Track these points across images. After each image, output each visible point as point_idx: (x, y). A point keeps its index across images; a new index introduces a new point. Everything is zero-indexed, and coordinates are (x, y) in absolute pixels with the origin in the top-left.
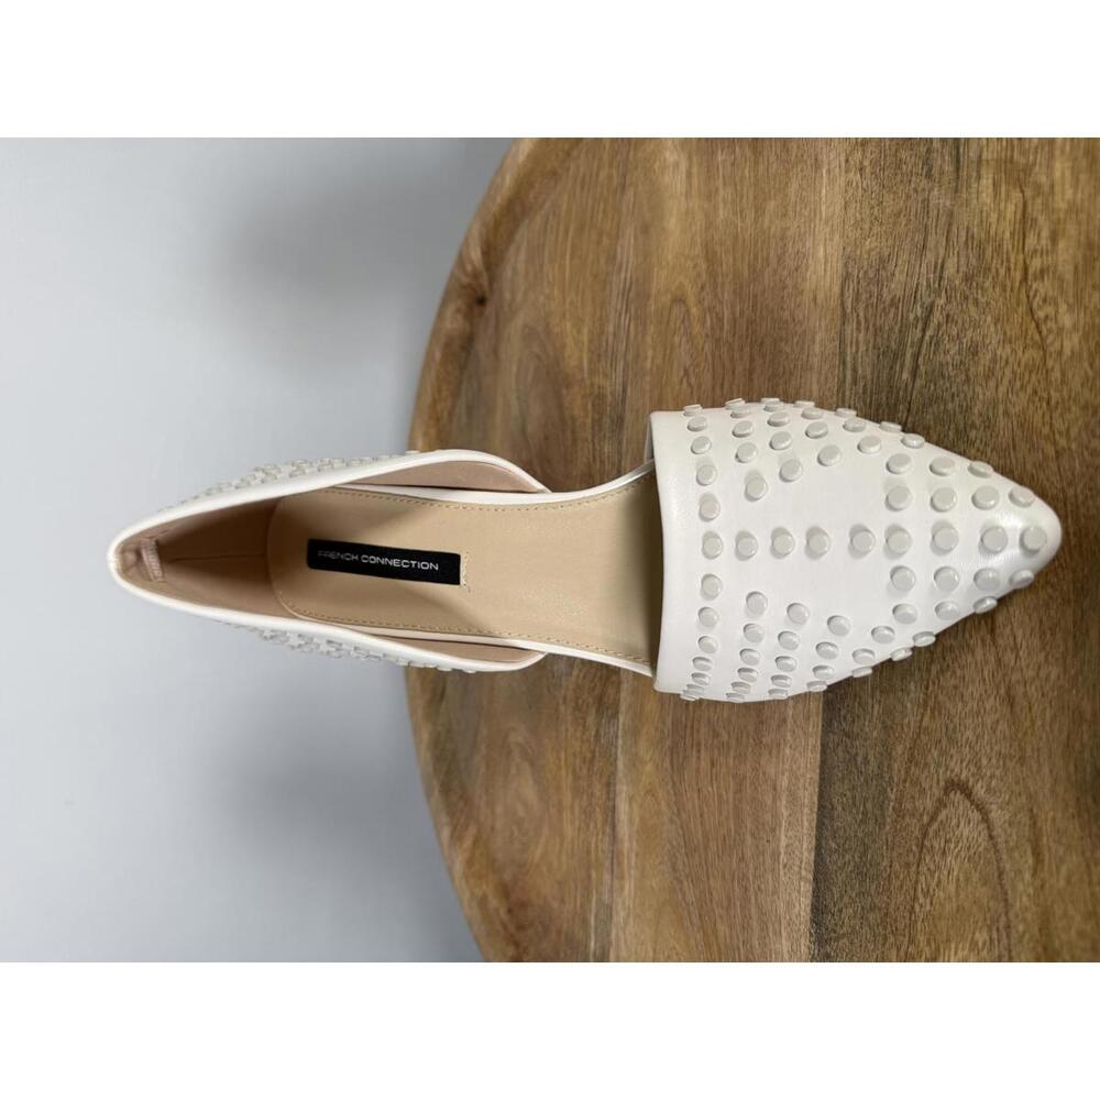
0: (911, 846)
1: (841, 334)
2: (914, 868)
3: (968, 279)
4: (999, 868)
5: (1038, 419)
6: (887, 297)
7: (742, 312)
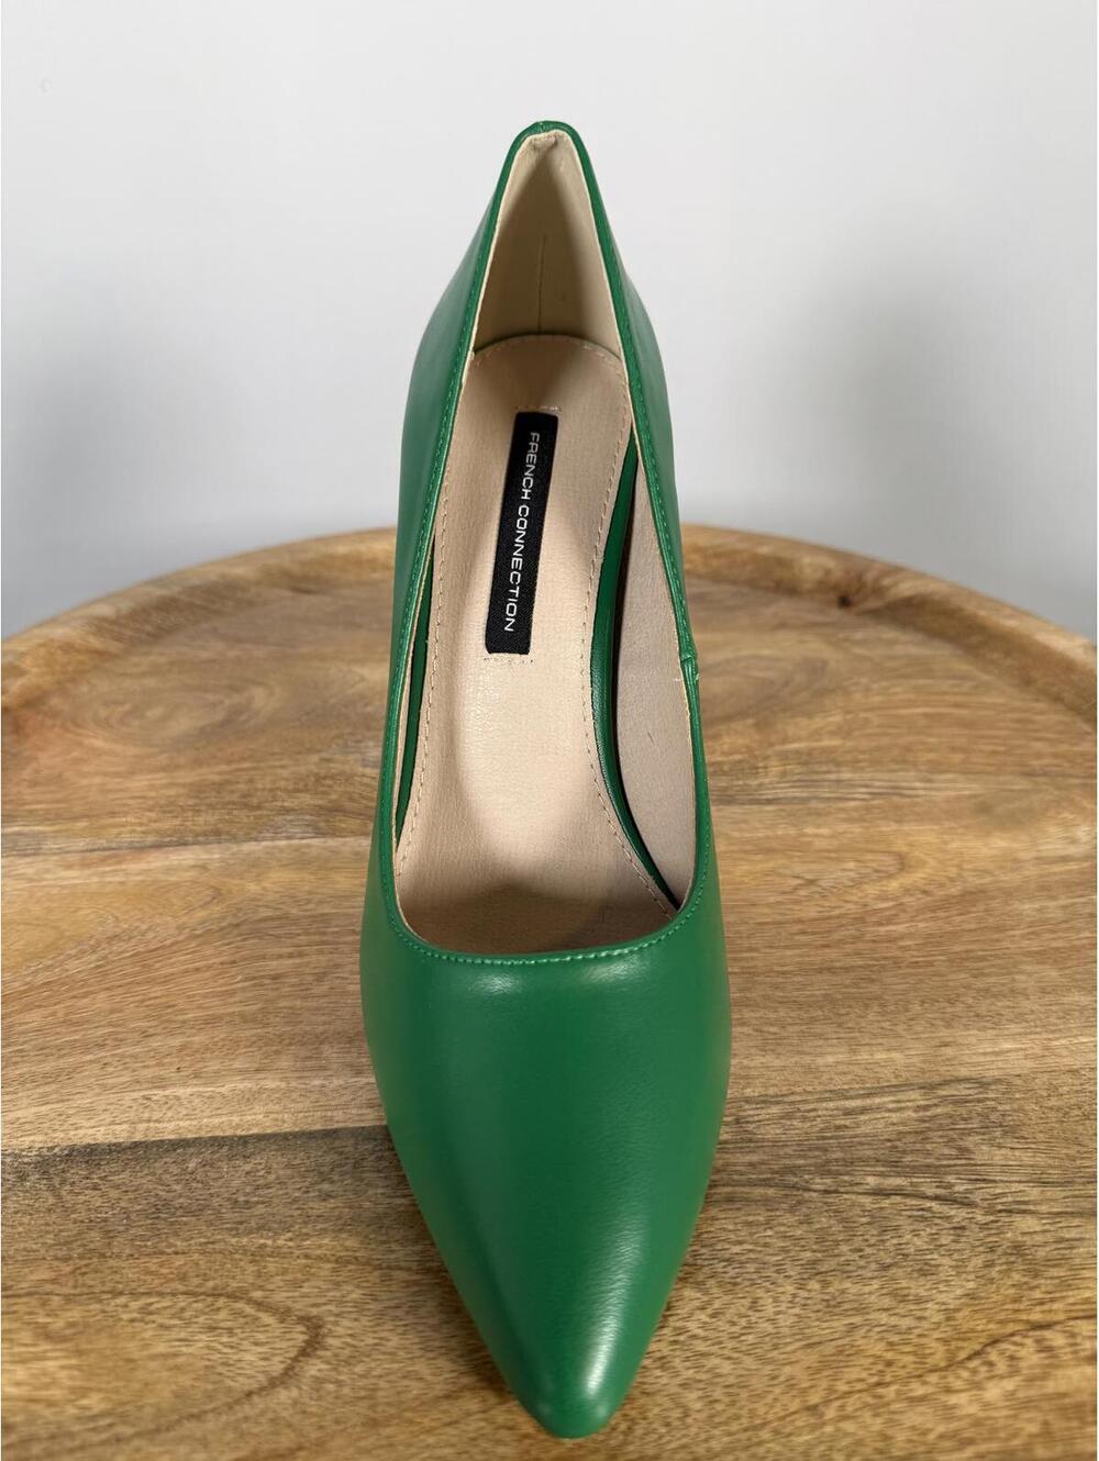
0: (214, 1279)
1: (906, 1086)
2: (181, 1288)
3: (1017, 1249)
4: (205, 1412)
5: (854, 1373)
6: (970, 1142)
7: (905, 949)
